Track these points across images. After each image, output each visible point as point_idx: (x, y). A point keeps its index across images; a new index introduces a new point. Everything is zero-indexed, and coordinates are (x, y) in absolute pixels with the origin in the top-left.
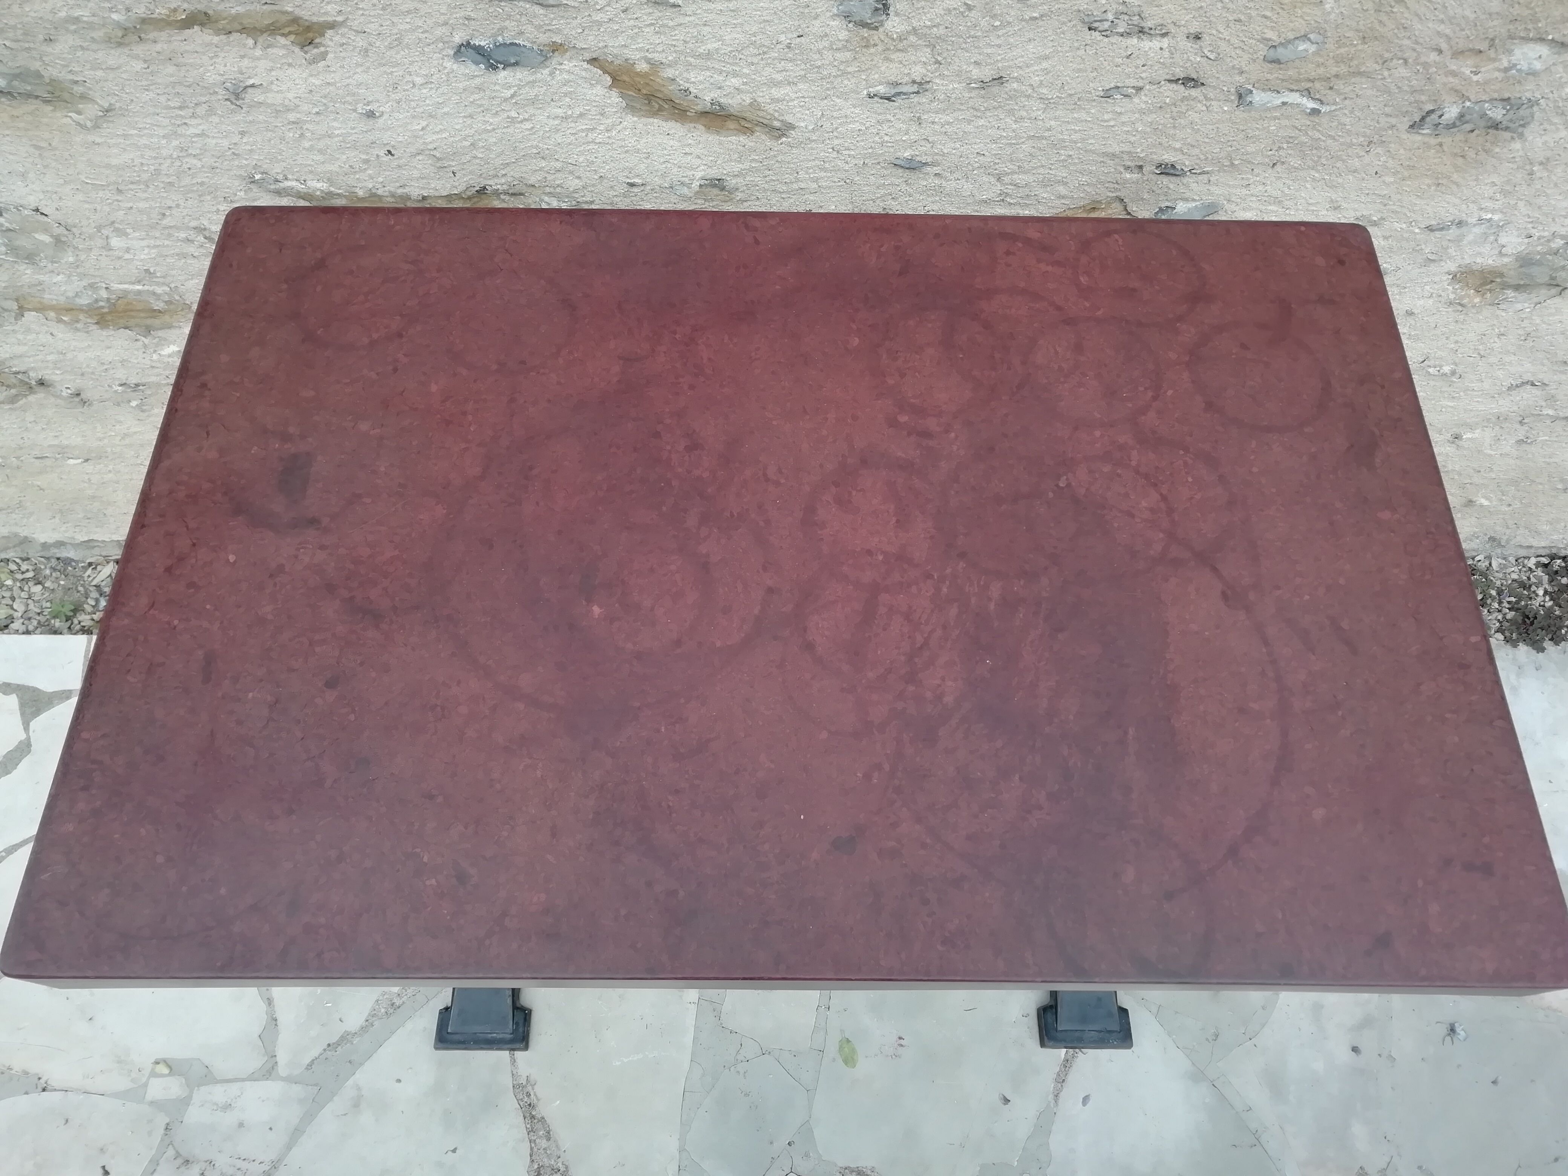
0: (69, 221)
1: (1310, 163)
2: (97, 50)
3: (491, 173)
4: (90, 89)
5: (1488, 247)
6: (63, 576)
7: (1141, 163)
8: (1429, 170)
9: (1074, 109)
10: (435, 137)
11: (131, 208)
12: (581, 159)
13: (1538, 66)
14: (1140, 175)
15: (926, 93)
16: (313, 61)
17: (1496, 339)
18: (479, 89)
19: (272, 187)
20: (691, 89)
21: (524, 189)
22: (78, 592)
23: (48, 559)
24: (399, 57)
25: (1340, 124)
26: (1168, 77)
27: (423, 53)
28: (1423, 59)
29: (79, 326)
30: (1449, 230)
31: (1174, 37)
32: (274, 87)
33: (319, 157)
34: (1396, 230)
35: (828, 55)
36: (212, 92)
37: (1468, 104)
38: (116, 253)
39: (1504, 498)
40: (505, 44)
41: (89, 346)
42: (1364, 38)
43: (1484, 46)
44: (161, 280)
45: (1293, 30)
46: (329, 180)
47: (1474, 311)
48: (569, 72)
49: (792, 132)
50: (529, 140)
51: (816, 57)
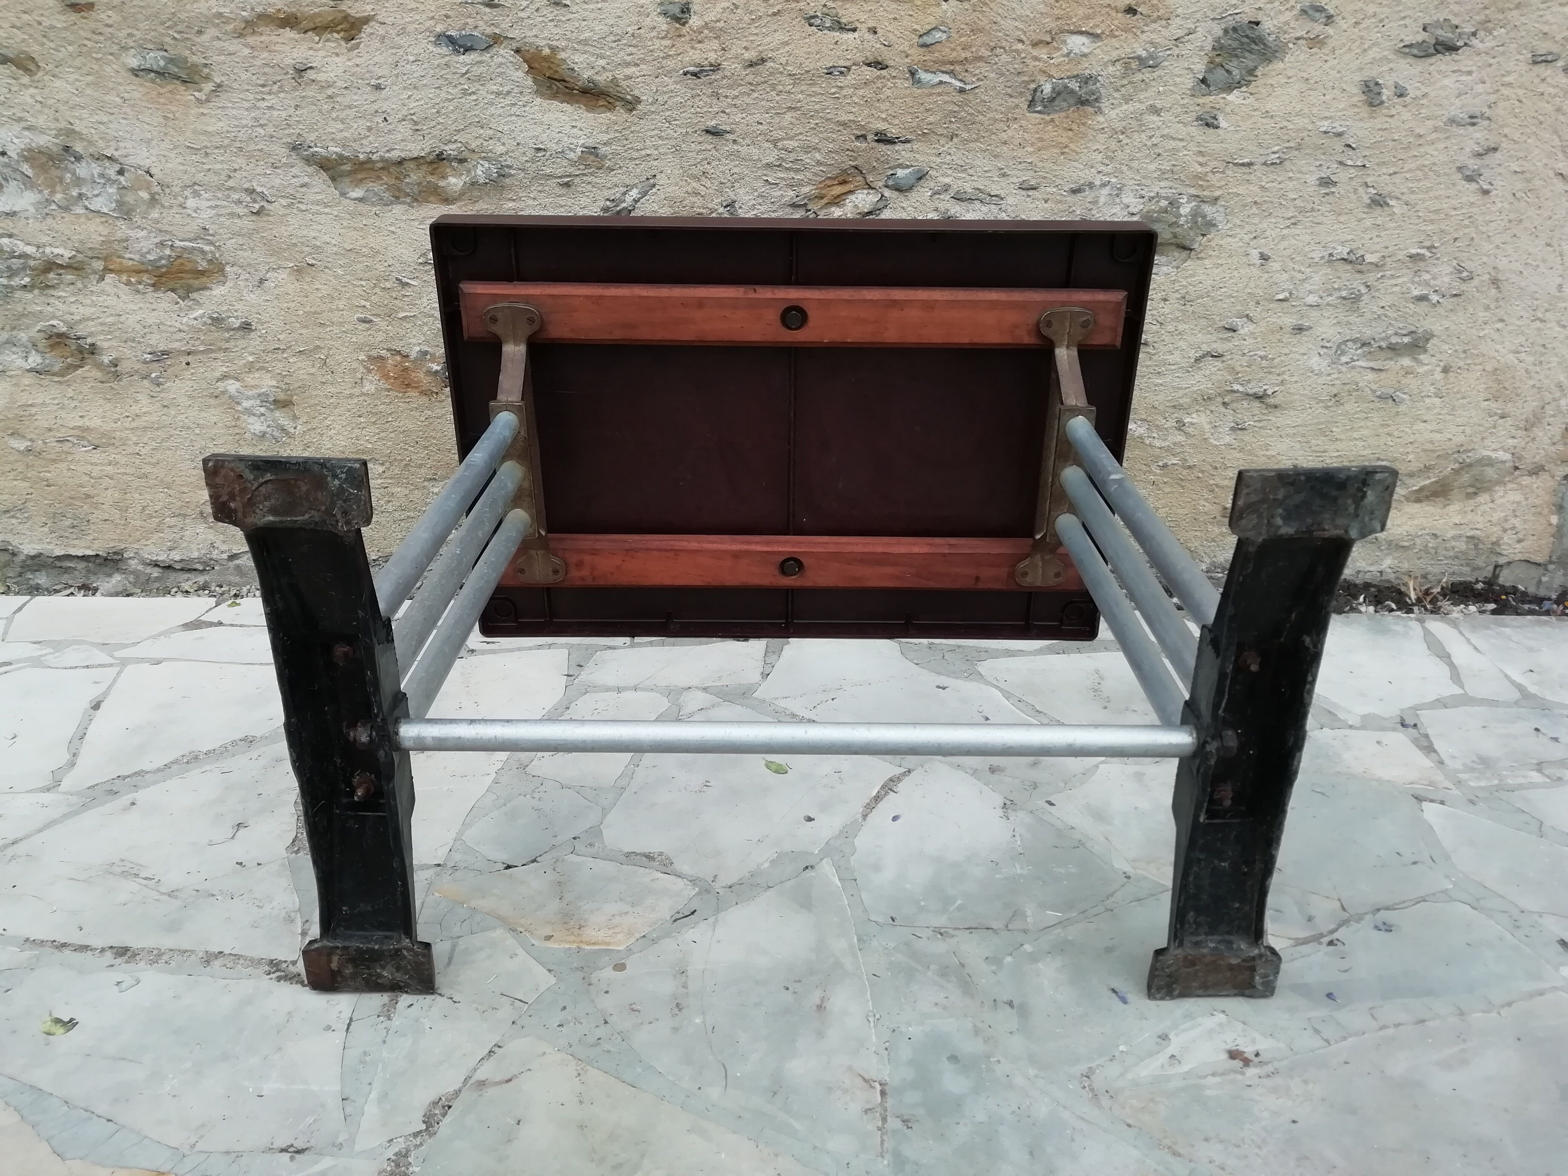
0: (166, 180)
1: (974, 135)
2: (226, 40)
3: (447, 139)
5: (1118, 208)
7: (864, 132)
8: (1053, 141)
9: (812, 84)
11: (210, 169)
12: (506, 129)
14: (866, 143)
15: (719, 72)
16: (350, 50)
18: (447, 66)
19: (305, 153)
21: (468, 155)
24: (402, 41)
25: (982, 101)
26: (864, 60)
27: (417, 39)
29: (140, 287)
31: (860, 31)
33: (340, 126)
35: (657, 43)
36: (286, 72)
37: (1055, 81)
38: (188, 212)
40: (466, 35)
41: (140, 309)
43: (1048, 39)
44: (211, 238)
46: (343, 145)
48: (502, 57)
49: (639, 105)
50: (473, 111)
51: (650, 43)
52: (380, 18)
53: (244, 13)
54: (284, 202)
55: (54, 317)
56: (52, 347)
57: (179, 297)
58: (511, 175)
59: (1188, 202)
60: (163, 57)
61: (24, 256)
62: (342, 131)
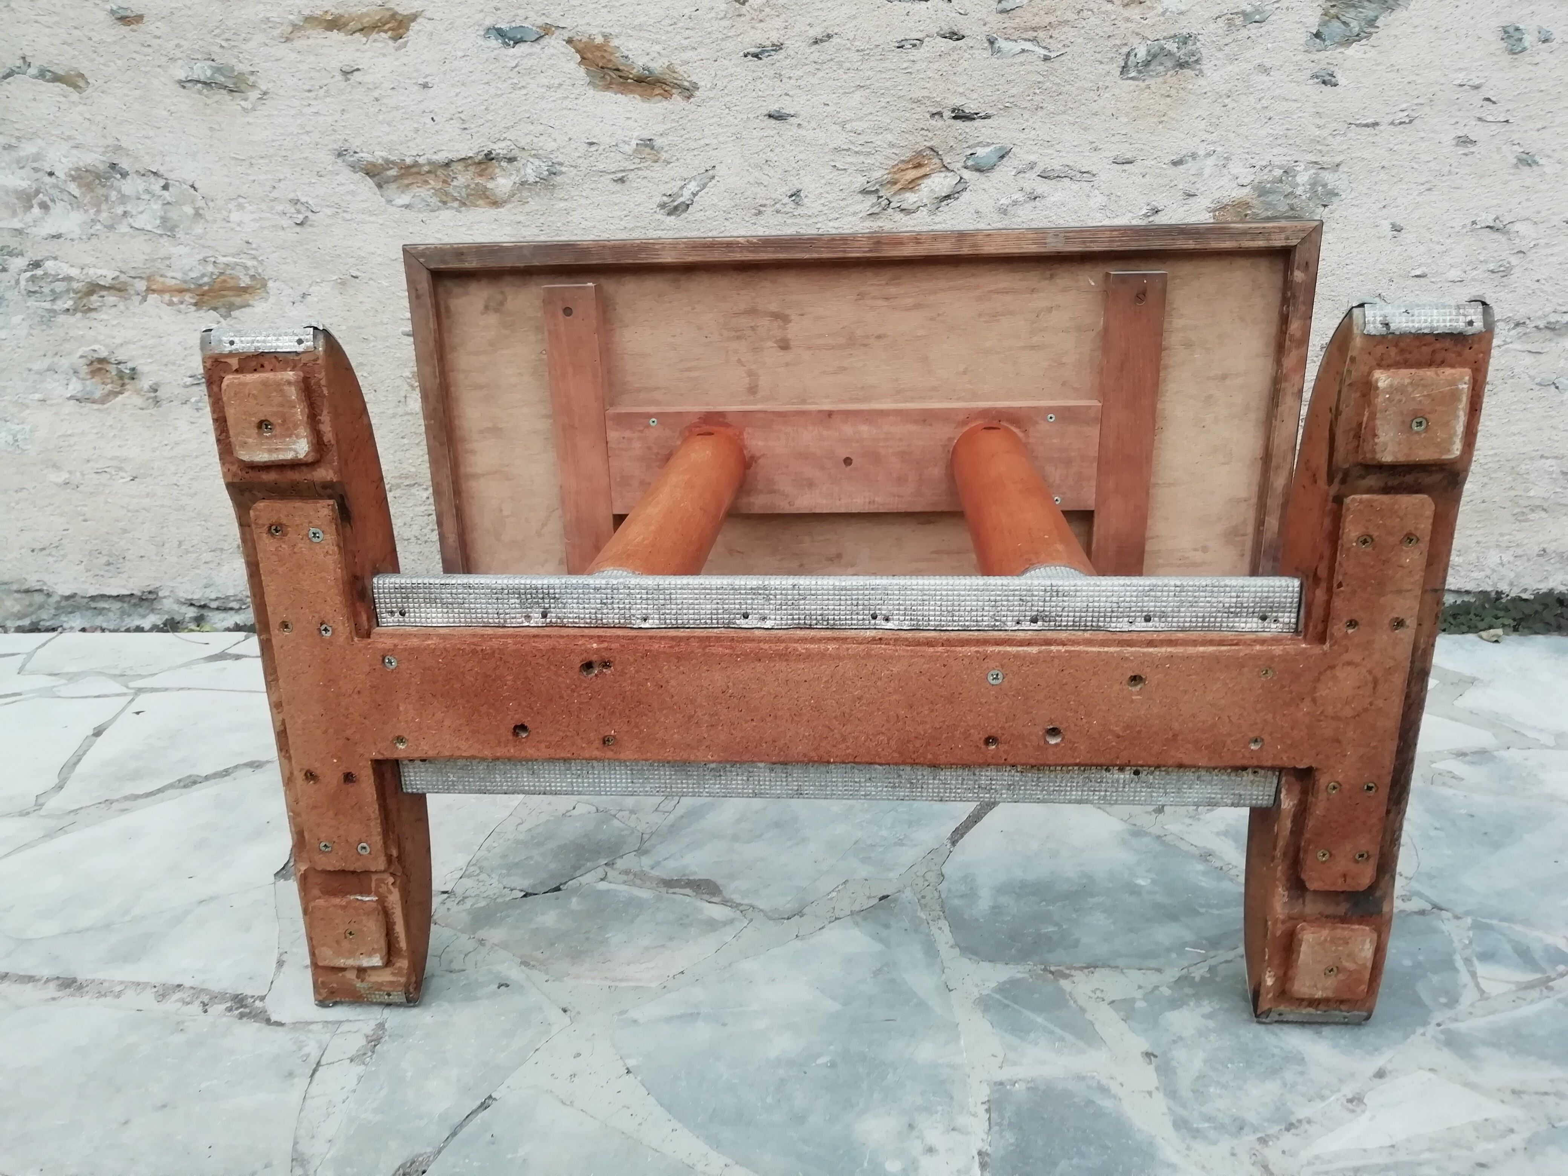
0: (210, 194)
2: (273, 46)
3: (496, 136)
4: (259, 78)
5: (1226, 179)
7: (940, 109)
10: (464, 102)
11: (254, 181)
12: (557, 123)
14: (942, 121)
15: (782, 51)
16: (399, 49)
18: (496, 59)
19: (351, 159)
20: (630, 56)
21: (517, 154)
25: (1069, 69)
26: (938, 32)
27: (465, 33)
29: (182, 307)
32: (370, 70)
35: (716, 24)
37: (1149, 42)
38: (232, 225)
40: (516, 26)
41: (180, 330)
44: (254, 252)
48: (554, 49)
49: (698, 91)
50: (523, 106)
51: (708, 25)
52: (428, 14)
53: (291, 17)
54: (329, 211)
55: (96, 341)
56: (94, 373)
57: (221, 316)
58: (562, 173)
59: (1306, 169)
60: (211, 67)
61: (68, 279)
62: (388, 134)
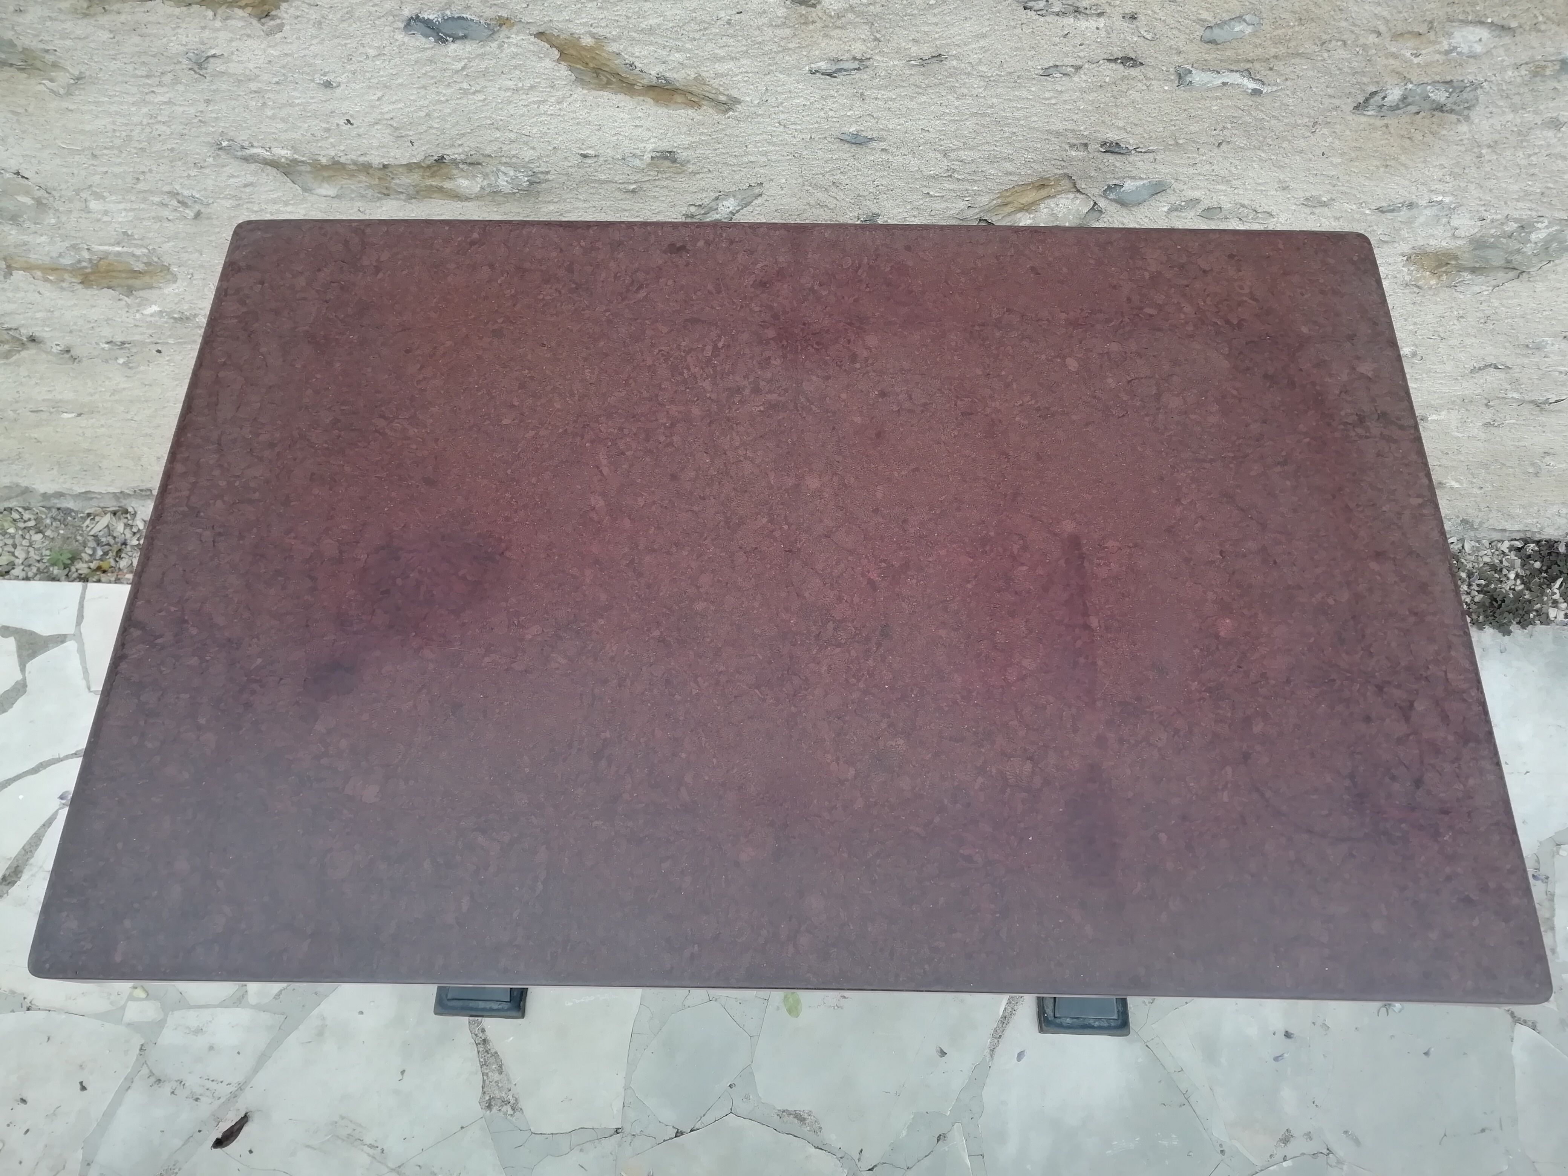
0: (49, 184)
1: (1255, 143)
2: (65, 20)
3: (447, 143)
4: (60, 58)
5: (1441, 229)
6: (63, 526)
7: (1085, 141)
8: (1376, 151)
9: (1015, 87)
10: (391, 107)
11: (107, 172)
12: (534, 131)
13: (1478, 49)
14: (1085, 153)
15: (867, 70)
16: (270, 33)
17: (1456, 322)
18: (431, 61)
19: (240, 154)
20: (636, 64)
21: (481, 159)
22: (77, 541)
23: (49, 509)
24: (351, 29)
25: (1282, 104)
26: (1106, 56)
27: (374, 26)
28: (1362, 41)
29: (64, 285)
30: (1399, 211)
31: (1109, 17)
32: (234, 57)
33: (281, 126)
34: (1346, 211)
35: (769, 32)
36: (175, 61)
37: (1410, 86)
38: (95, 216)
39: (1474, 480)
40: (453, 17)
41: (75, 305)
42: (1301, 19)
43: (1423, 29)
44: (139, 242)
45: (1228, 11)
46: (292, 147)
47: (1431, 293)
48: (517, 45)
49: (739, 106)
50: (482, 111)
51: (757, 32)
57: (122, 294)
